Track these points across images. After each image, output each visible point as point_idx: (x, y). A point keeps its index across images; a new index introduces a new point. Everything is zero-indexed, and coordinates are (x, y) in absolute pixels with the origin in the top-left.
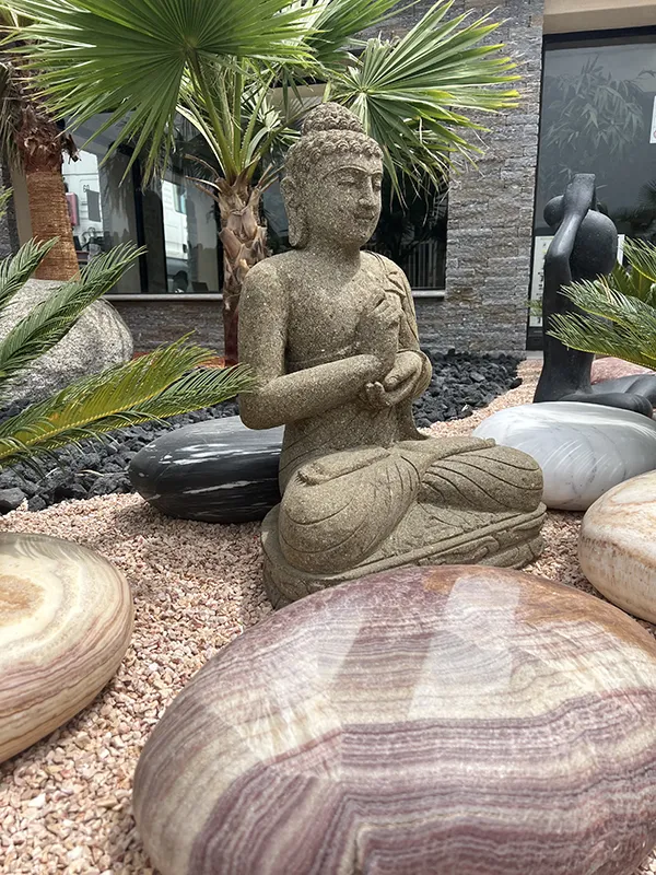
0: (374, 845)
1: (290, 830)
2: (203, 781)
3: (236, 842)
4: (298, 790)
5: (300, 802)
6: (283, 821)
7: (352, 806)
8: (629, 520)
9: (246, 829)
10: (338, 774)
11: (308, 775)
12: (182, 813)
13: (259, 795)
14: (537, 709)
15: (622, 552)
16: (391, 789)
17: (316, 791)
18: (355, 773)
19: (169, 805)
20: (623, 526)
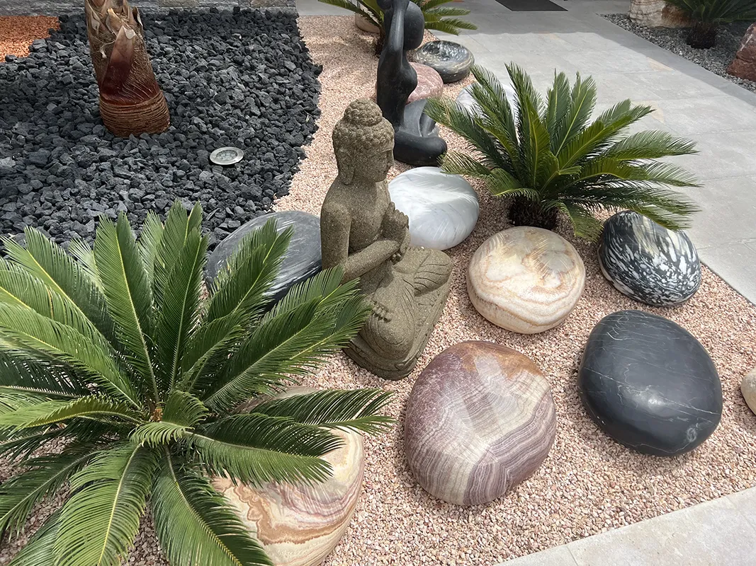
0: (511, 473)
1: (492, 479)
2: (460, 476)
3: (479, 488)
4: (489, 469)
5: (491, 472)
6: (489, 478)
7: (504, 467)
8: (500, 292)
9: (480, 484)
10: (497, 460)
11: (489, 464)
12: (457, 486)
13: (480, 474)
14: (529, 416)
15: (500, 308)
16: (510, 458)
17: (494, 467)
18: (500, 458)
19: (450, 485)
20: (498, 295)
